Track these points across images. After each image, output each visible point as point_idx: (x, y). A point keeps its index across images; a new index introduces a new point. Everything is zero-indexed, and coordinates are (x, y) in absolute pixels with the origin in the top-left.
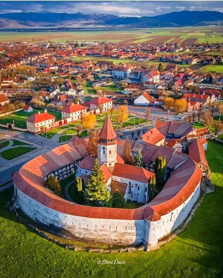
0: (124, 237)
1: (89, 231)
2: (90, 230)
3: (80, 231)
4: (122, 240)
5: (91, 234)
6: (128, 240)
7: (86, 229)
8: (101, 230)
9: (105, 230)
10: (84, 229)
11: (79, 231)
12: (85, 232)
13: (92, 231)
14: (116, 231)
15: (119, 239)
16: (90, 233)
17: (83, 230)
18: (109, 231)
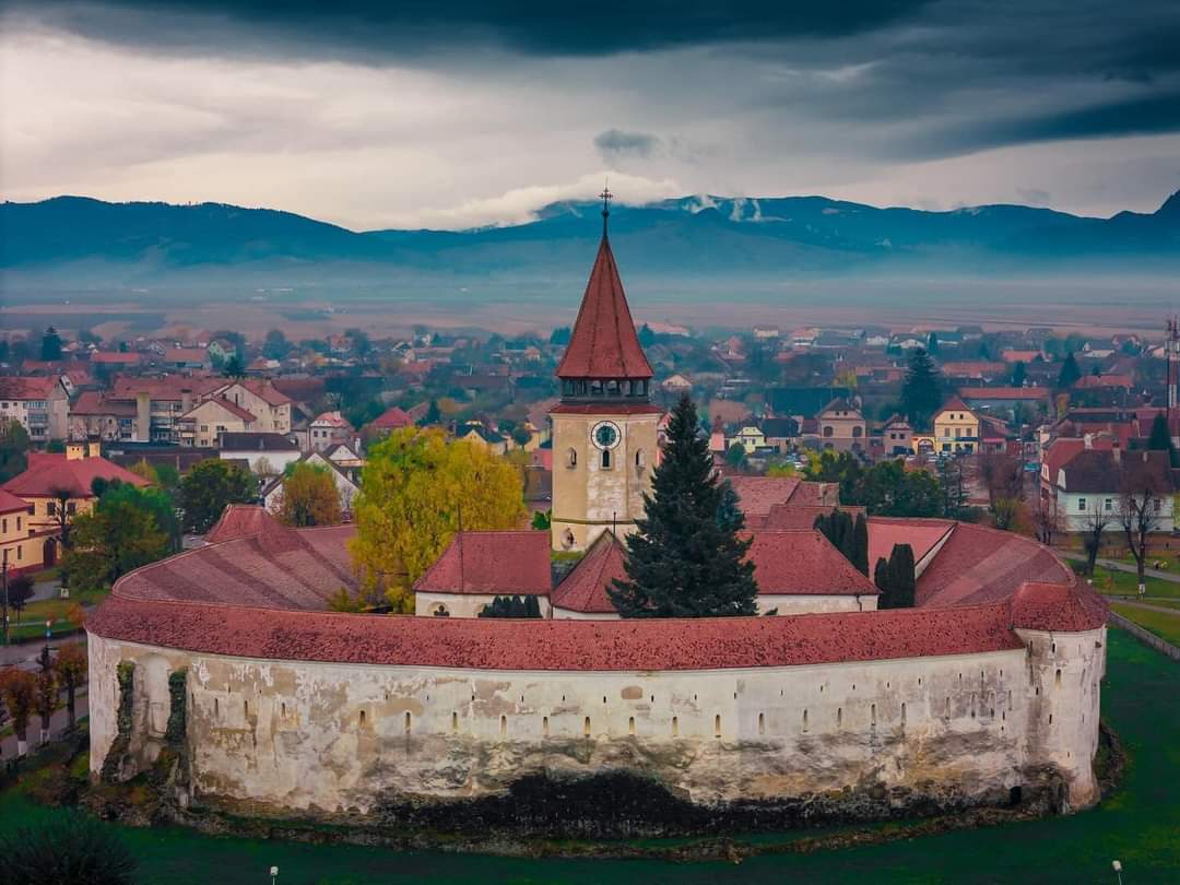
0: (941, 766)
1: (772, 754)
2: (776, 749)
3: (720, 762)
4: (932, 782)
5: (782, 773)
6: (960, 781)
7: (751, 745)
8: (830, 740)
9: (849, 738)
10: (742, 747)
11: (714, 766)
12: (751, 768)
13: (789, 752)
14: (903, 735)
15: (917, 784)
16: (777, 768)
17: (736, 757)
18: (867, 738)
